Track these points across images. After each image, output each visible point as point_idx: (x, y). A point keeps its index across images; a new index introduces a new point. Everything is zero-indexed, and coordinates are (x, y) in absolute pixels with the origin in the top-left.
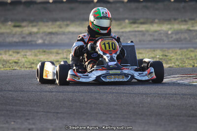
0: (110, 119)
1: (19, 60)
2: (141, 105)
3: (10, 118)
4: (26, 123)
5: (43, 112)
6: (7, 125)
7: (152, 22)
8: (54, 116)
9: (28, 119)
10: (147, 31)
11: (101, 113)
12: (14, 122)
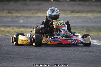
7: (82, 12)
9: (12, 62)
12: (5, 63)
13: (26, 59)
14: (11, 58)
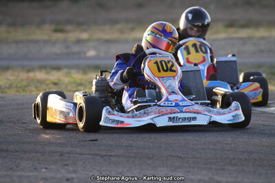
0: (186, 165)
1: (59, 80)
2: (233, 146)
3: (40, 164)
4: (63, 171)
5: (88, 154)
6: (35, 173)
7: (257, 25)
8: (104, 160)
9: (67, 165)
10: (250, 38)
11: (174, 157)
12: (46, 168)
13: (102, 157)
14: (61, 155)
